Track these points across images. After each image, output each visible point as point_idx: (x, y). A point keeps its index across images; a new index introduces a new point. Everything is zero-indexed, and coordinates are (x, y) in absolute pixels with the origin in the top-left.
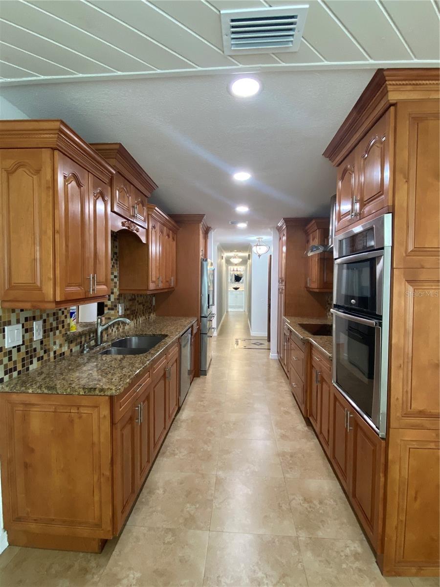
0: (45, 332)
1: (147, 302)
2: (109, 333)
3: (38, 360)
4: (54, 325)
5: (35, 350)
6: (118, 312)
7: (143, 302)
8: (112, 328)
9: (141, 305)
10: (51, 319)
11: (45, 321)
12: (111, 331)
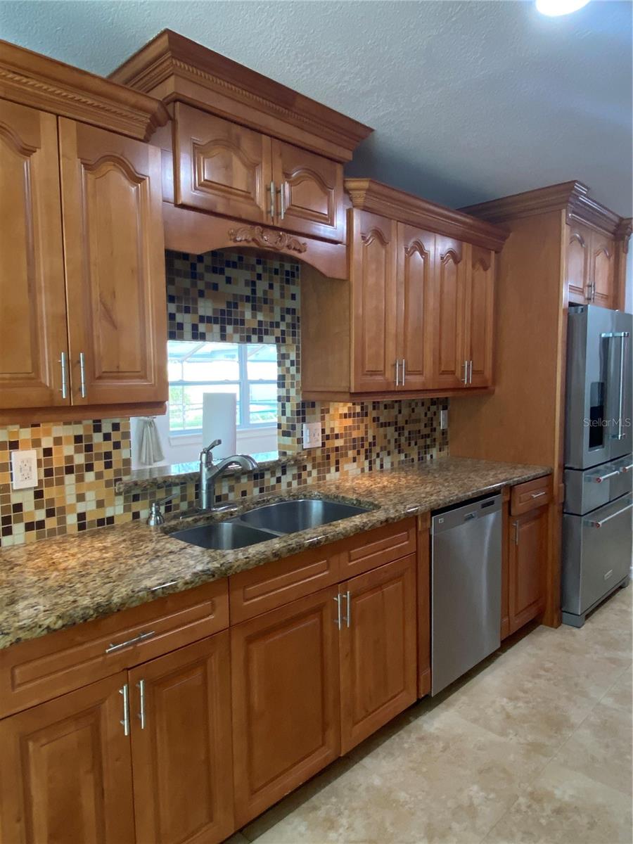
0: (48, 473)
1: (418, 421)
2: (266, 485)
3: (29, 527)
4: (80, 459)
5: (18, 507)
6: (300, 441)
7: (396, 423)
8: (279, 474)
9: (391, 430)
10: (68, 449)
11: (48, 452)
12: (273, 481)
